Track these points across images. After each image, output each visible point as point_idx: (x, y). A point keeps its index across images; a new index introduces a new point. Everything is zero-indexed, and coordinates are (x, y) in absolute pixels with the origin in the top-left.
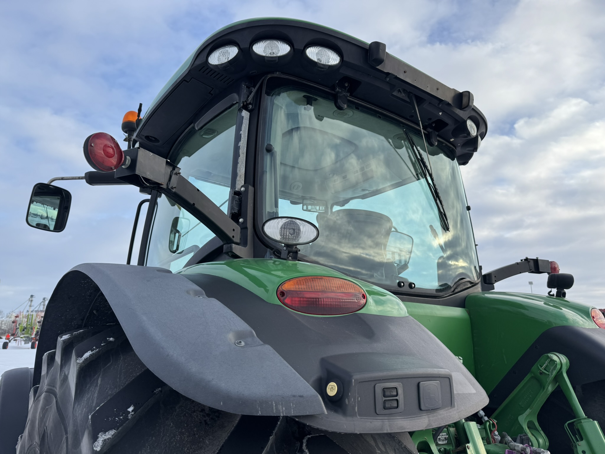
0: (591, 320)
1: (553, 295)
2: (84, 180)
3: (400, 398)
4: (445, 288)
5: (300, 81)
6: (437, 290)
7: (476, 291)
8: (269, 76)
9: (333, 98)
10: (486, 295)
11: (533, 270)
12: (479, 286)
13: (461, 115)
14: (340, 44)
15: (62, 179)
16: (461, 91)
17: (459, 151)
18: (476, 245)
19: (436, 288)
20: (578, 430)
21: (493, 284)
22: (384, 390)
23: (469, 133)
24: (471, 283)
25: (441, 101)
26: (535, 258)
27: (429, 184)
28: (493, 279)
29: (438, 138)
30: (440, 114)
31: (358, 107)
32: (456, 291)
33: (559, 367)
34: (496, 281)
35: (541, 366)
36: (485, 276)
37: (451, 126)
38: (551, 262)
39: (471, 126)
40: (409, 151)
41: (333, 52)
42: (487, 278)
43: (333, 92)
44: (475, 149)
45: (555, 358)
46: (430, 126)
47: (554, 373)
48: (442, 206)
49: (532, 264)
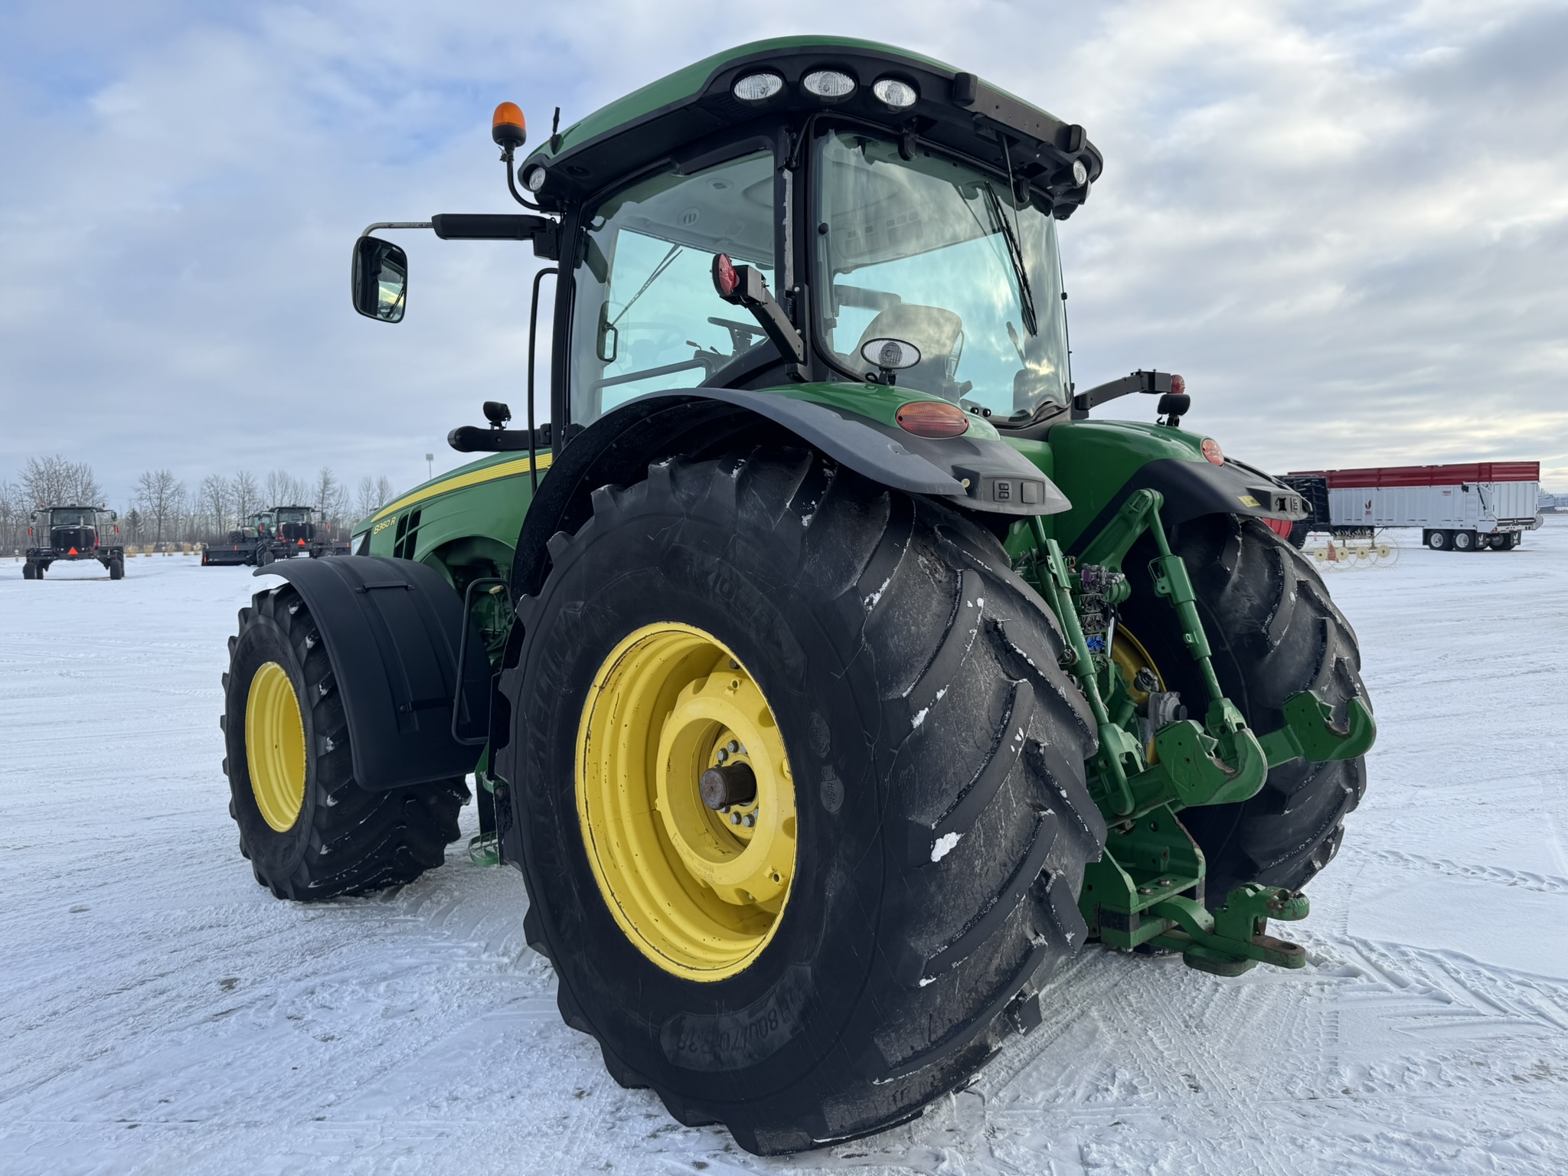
0: (1200, 453)
1: (1163, 423)
2: (432, 230)
3: (1010, 491)
4: (1023, 415)
5: (857, 121)
6: (1011, 419)
7: (1064, 419)
8: (818, 116)
9: (899, 142)
10: (1077, 425)
11: (1147, 389)
12: (1068, 412)
13: (1067, 158)
14: (918, 77)
15: (390, 226)
16: (1070, 124)
17: (1057, 201)
18: (1069, 352)
19: (1010, 416)
20: (1161, 568)
21: (1087, 409)
22: (1000, 485)
23: (1075, 182)
24: (1058, 408)
25: (1040, 142)
26: (1152, 371)
27: (1015, 266)
28: (1089, 402)
29: (1031, 188)
30: (1038, 156)
31: (927, 152)
32: (1039, 419)
33: (1150, 503)
34: (1092, 406)
35: (1131, 504)
36: (1077, 397)
37: (1051, 172)
38: (1174, 376)
39: (1078, 170)
40: (991, 214)
41: (907, 87)
42: (1080, 400)
43: (898, 133)
44: (1082, 201)
45: (1147, 493)
46: (1022, 171)
47: (1145, 510)
48: (1031, 300)
49: (1146, 379)
